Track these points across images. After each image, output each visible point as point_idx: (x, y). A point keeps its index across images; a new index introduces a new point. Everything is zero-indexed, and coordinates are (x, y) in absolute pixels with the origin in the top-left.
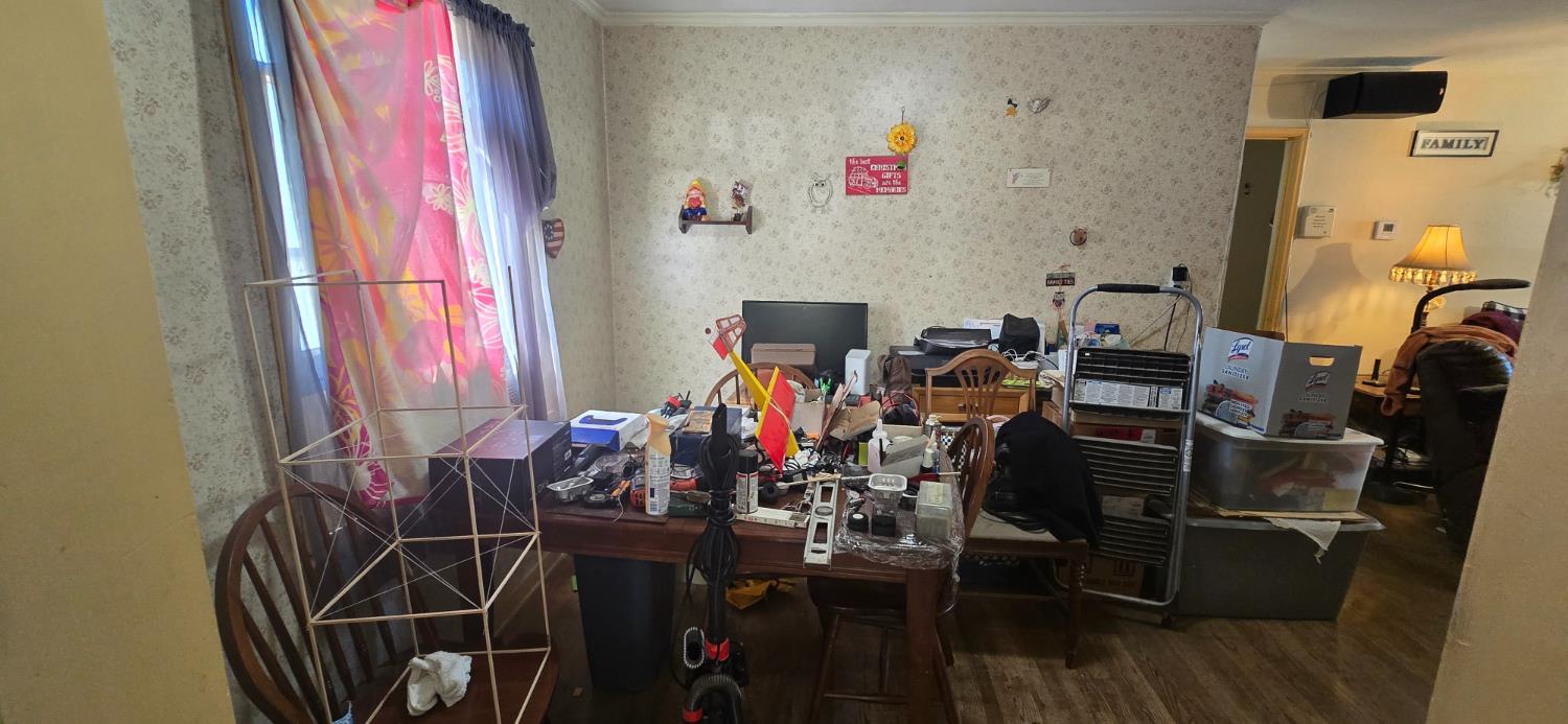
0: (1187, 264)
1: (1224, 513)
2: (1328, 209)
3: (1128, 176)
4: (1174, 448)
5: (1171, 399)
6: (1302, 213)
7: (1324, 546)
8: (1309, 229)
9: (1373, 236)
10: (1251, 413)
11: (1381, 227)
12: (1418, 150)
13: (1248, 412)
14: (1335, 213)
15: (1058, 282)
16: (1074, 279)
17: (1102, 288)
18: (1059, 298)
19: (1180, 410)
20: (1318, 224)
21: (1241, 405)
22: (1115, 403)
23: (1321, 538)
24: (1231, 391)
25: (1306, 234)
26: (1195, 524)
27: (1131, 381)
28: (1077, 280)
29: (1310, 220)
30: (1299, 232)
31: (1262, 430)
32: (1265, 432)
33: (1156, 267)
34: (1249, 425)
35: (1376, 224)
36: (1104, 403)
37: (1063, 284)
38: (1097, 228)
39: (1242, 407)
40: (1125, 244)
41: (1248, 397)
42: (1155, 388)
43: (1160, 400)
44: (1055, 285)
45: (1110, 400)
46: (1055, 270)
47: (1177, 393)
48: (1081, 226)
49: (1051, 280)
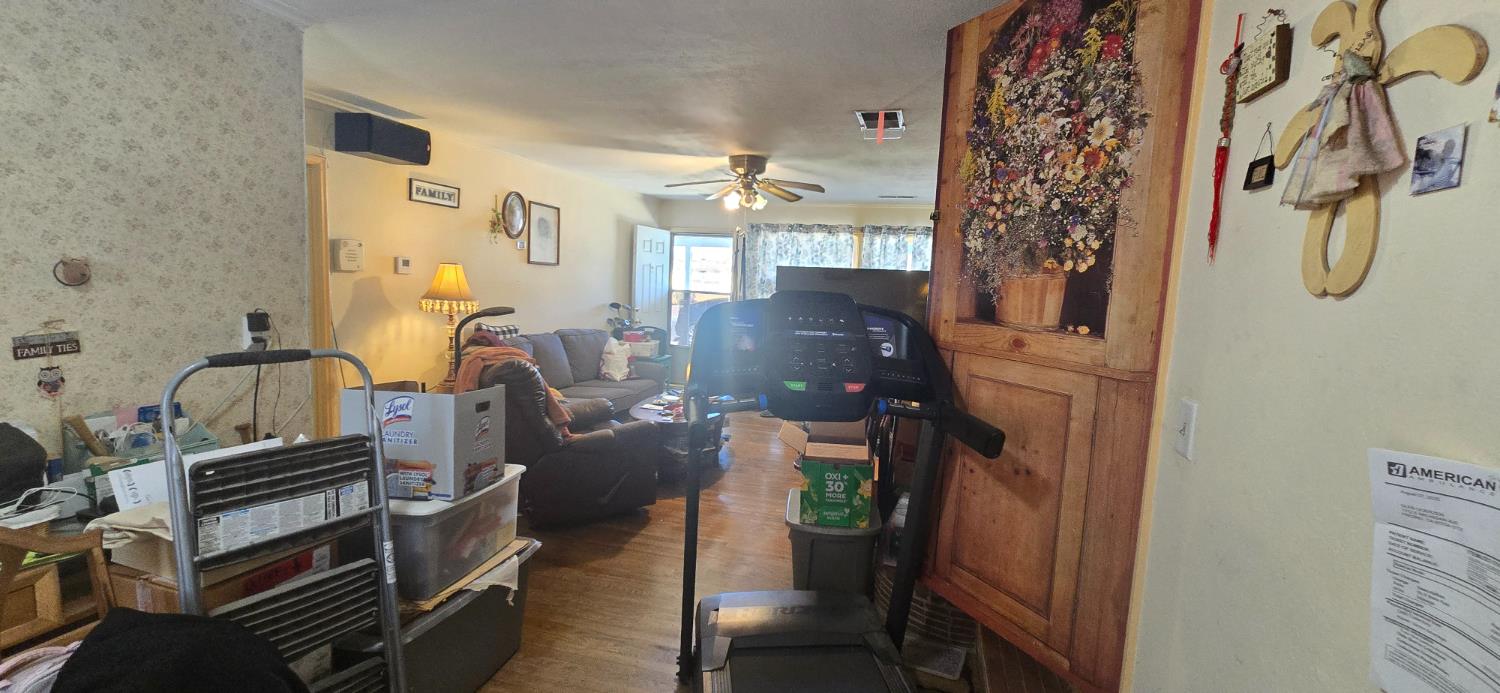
0: (264, 308)
1: (428, 605)
2: (357, 243)
3: (151, 183)
4: (368, 561)
5: (354, 499)
6: (335, 246)
7: (514, 587)
8: (344, 263)
9: (396, 270)
10: (430, 480)
11: (400, 263)
12: (415, 196)
13: (425, 480)
14: (363, 248)
15: (43, 350)
16: (77, 342)
17: (216, 362)
18: (50, 377)
19: (368, 509)
20: (352, 257)
21: (413, 474)
22: (276, 533)
23: (509, 581)
24: (397, 461)
25: (342, 268)
26: (409, 640)
27: (292, 493)
28: (85, 344)
29: (343, 253)
30: (335, 266)
31: (449, 496)
32: (452, 498)
33: (219, 314)
34: (430, 494)
35: (396, 259)
36: (257, 539)
37: (56, 352)
38: (107, 258)
39: (415, 479)
40: (165, 283)
41: (422, 464)
42: (331, 493)
43: (341, 504)
44: (37, 356)
45: (265, 532)
46: (32, 328)
47: (361, 487)
48: (76, 254)
49: (23, 349)
